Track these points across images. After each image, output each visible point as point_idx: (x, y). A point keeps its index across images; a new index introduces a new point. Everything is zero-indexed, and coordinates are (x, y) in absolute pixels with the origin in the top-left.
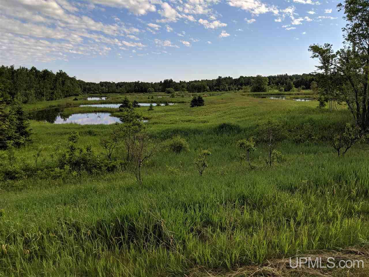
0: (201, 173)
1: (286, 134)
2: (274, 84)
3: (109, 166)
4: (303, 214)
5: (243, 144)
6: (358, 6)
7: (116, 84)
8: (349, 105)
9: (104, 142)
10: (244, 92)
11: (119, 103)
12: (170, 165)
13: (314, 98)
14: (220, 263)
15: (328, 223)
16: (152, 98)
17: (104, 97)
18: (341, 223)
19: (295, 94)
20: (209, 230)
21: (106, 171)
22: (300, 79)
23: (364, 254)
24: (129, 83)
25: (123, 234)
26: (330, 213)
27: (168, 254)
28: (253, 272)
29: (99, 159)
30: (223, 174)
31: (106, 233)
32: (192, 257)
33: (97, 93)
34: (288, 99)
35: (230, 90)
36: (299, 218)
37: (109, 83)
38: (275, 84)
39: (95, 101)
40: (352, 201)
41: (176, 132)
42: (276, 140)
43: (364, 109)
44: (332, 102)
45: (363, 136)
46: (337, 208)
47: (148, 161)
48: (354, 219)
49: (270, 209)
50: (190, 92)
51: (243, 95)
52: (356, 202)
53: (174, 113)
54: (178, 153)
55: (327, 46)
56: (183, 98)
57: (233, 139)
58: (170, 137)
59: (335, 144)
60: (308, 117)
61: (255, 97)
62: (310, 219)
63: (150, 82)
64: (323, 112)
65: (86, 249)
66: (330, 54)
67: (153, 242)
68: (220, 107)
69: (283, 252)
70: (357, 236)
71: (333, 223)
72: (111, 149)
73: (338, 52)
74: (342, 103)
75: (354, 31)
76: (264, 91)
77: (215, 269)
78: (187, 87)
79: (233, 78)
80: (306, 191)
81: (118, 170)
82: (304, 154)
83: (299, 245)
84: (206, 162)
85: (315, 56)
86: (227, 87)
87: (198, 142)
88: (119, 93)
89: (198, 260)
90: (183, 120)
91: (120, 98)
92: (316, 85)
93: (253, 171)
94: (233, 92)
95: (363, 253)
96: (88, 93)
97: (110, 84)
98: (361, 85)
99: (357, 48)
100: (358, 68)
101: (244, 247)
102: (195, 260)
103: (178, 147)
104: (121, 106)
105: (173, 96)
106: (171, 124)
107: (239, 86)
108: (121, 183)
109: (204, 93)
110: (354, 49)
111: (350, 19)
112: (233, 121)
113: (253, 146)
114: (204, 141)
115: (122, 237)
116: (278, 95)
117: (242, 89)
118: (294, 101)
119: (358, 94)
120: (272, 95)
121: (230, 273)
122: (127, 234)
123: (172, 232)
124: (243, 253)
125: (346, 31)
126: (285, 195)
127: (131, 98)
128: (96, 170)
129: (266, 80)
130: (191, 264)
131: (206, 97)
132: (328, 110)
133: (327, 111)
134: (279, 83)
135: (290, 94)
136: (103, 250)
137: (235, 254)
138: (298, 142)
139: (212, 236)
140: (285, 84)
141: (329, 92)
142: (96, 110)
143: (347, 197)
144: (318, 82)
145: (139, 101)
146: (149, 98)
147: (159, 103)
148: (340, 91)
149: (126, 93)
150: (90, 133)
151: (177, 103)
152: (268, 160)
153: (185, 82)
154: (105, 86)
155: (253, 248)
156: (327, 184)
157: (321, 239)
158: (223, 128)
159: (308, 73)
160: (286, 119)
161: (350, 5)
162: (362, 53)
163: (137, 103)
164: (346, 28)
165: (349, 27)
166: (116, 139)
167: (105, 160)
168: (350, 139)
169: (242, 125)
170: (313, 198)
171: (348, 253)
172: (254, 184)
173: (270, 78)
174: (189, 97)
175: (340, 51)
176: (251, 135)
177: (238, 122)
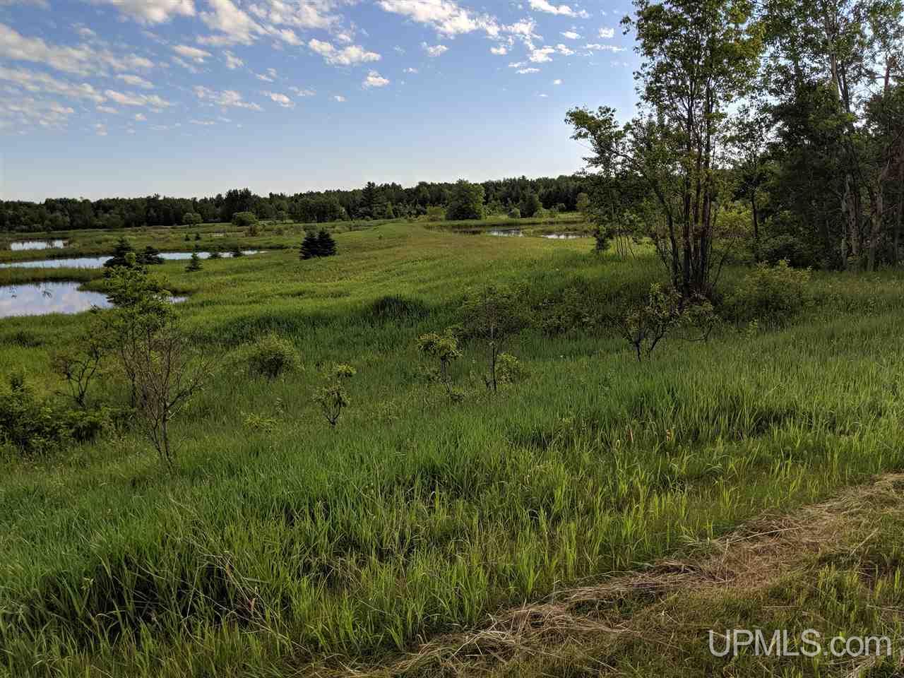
0: (334, 423)
1: (528, 314)
2: (496, 200)
3: (81, 424)
4: (567, 494)
5: (431, 343)
6: (663, 25)
7: (92, 204)
8: (656, 244)
9: (61, 361)
10: (432, 220)
11: (105, 254)
12: (252, 408)
13: (586, 232)
14: (377, 640)
15: (620, 510)
16: (198, 238)
17: (59, 239)
18: (646, 508)
19: (545, 223)
20: (351, 561)
21: (71, 440)
22: (554, 187)
23: (694, 570)
24: (130, 200)
25: (121, 603)
26: (623, 488)
27: (245, 638)
28: (458, 648)
29: (49, 410)
30: (387, 422)
31: (71, 607)
32: (307, 635)
33: (39, 230)
34: (528, 235)
35: (396, 216)
36: (558, 505)
37: (74, 201)
38: (499, 201)
39: (35, 250)
40: (668, 456)
41: (265, 323)
42: (506, 331)
43: (687, 252)
44: (623, 238)
45: (686, 312)
46: (637, 473)
47: (187, 405)
48: (672, 495)
49: (495, 492)
50: (299, 222)
51: (429, 228)
52: (676, 456)
53: (260, 275)
54: (273, 376)
55: (605, 113)
56: (280, 236)
57: (410, 333)
58: (250, 338)
59: (631, 332)
60: (573, 273)
61: (456, 232)
62: (581, 506)
63: (188, 197)
64: (604, 261)
65: (14, 659)
66: (611, 131)
67: (206, 611)
68: (376, 258)
69: (524, 589)
70: (679, 531)
71: (631, 508)
72: (84, 380)
73: (628, 127)
74: (642, 241)
75: (658, 80)
76: (475, 218)
77: (368, 655)
78: (290, 209)
79: (404, 187)
80: (572, 441)
81: (106, 433)
82: (568, 358)
83: (558, 567)
84: (344, 396)
85: (579, 135)
86: (390, 208)
87: (324, 347)
88: (104, 227)
89: (322, 642)
90: (283, 291)
91: (107, 240)
92: (588, 202)
93: (456, 407)
94: (406, 221)
95: (692, 569)
96: (10, 229)
97: (75, 206)
98: (679, 199)
99: (667, 118)
100: (669, 163)
101: (434, 592)
102: (315, 642)
103: (270, 362)
104: (109, 264)
105: (253, 233)
106: (250, 303)
107: (419, 207)
108: (116, 467)
109: (333, 223)
110: (661, 119)
111: (649, 52)
112: (406, 290)
113: (453, 346)
114: (341, 342)
115: (117, 612)
116: (506, 227)
117: (425, 213)
118: (542, 240)
119: (674, 219)
120: (494, 225)
121: (403, 660)
122: (132, 601)
123: (253, 580)
124: (432, 606)
125: (641, 78)
126: (526, 455)
127: (137, 239)
128: (42, 440)
129: (478, 192)
130: (307, 654)
131: (340, 232)
132: (614, 256)
133: (613, 258)
134: (508, 199)
135: (534, 224)
136: (63, 653)
137: (413, 612)
138: (553, 332)
139: (358, 576)
140: (521, 201)
141: (615, 216)
142: (37, 276)
143: (657, 448)
144: (590, 194)
145: (162, 247)
146: (187, 239)
147: (215, 250)
148: (637, 213)
149: (123, 227)
150: (21, 340)
151: (266, 248)
152: (489, 377)
153: (282, 197)
154: (62, 210)
155: (456, 590)
156: (615, 422)
157: (605, 549)
158: (384, 308)
159: (569, 174)
160: (526, 281)
161: (646, 22)
162: (677, 129)
163: (156, 252)
164: (642, 73)
165: (647, 69)
166: (96, 353)
167: (67, 409)
168: (660, 319)
169: (429, 300)
170: (586, 457)
171: (662, 572)
172: (456, 438)
173: (487, 186)
174: (296, 236)
175: (631, 123)
176: (451, 322)
177: (420, 291)
